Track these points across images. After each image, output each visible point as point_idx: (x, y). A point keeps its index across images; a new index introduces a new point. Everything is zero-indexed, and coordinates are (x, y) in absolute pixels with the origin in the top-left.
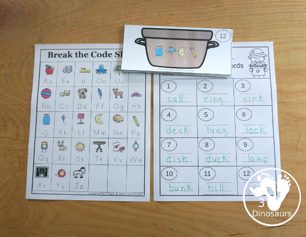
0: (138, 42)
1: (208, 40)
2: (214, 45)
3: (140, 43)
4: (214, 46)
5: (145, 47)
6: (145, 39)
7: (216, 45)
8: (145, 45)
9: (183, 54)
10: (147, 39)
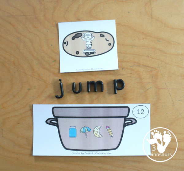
0: (50, 122)
1: (125, 117)
2: (132, 121)
3: (51, 124)
4: (131, 123)
5: (57, 128)
6: (56, 118)
7: (134, 121)
8: (57, 125)
9: (98, 134)
10: (59, 119)
